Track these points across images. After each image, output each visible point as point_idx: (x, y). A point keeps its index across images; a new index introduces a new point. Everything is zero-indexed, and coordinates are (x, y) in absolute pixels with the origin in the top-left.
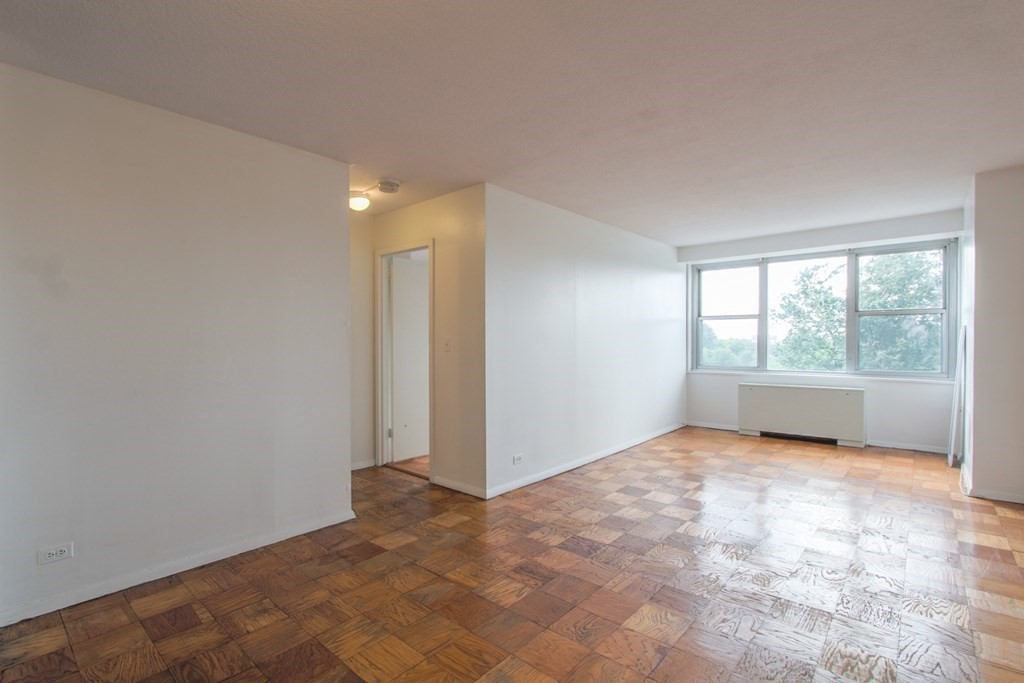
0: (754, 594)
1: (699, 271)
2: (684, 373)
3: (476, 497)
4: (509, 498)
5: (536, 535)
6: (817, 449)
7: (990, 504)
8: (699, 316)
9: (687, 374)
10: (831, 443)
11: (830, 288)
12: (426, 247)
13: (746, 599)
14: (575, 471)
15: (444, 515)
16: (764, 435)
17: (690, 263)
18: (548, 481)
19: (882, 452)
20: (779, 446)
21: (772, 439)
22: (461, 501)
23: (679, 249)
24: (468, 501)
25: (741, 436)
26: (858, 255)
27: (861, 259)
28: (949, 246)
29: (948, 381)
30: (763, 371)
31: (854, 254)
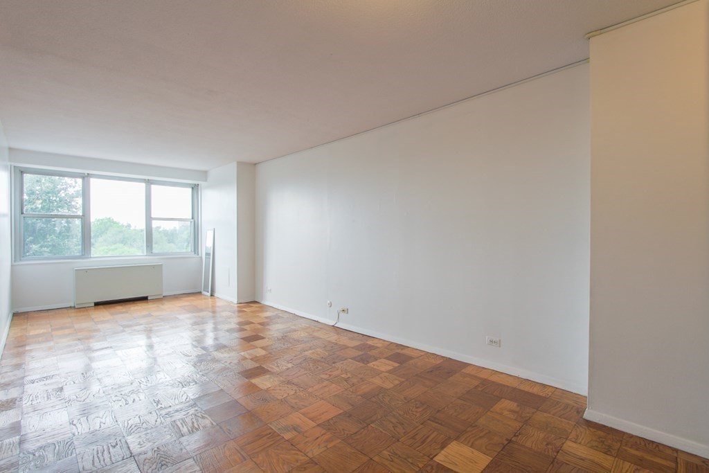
1: (21, 172)
8: (22, 213)
10: (145, 298)
16: (97, 304)
17: (15, 164)
19: (175, 297)
20: (119, 308)
23: (10, 149)
25: (80, 309)
26: (152, 184)
27: (153, 186)
28: (195, 188)
29: (196, 256)
30: (88, 258)
31: (149, 183)
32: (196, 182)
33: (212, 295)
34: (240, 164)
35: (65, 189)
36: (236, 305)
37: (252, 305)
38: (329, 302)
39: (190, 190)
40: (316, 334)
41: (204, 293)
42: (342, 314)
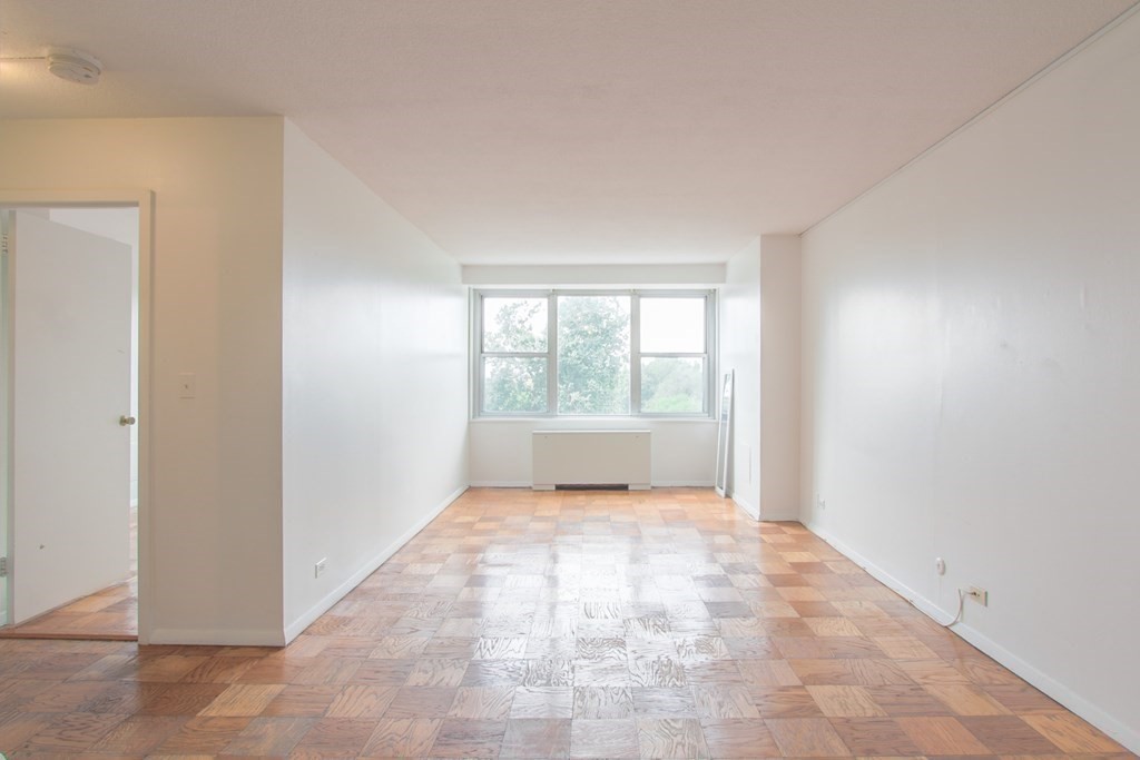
0: (714, 664)
1: (480, 296)
2: (466, 424)
3: (263, 648)
4: (320, 634)
5: (416, 678)
6: (617, 497)
7: (775, 525)
8: (482, 352)
9: (469, 423)
10: (623, 488)
11: (530, 329)
12: (135, 204)
13: (713, 672)
14: (384, 569)
15: (224, 696)
16: (559, 488)
17: (472, 286)
18: (355, 593)
19: (670, 491)
20: (581, 498)
21: (567, 492)
22: (237, 661)
23: (464, 267)
24: (252, 658)
25: (538, 492)
26: (640, 296)
27: (642, 300)
28: (710, 297)
29: (710, 420)
30: (552, 416)
31: (636, 295)
32: (711, 286)
33: (728, 496)
34: (768, 239)
35: (607, 317)
36: (757, 525)
37: (784, 529)
38: (939, 559)
39: (702, 301)
40: (881, 641)
41: (718, 489)
42: (970, 603)
